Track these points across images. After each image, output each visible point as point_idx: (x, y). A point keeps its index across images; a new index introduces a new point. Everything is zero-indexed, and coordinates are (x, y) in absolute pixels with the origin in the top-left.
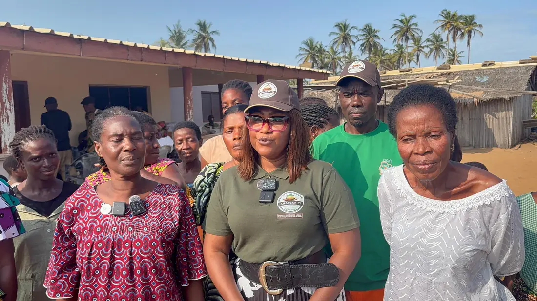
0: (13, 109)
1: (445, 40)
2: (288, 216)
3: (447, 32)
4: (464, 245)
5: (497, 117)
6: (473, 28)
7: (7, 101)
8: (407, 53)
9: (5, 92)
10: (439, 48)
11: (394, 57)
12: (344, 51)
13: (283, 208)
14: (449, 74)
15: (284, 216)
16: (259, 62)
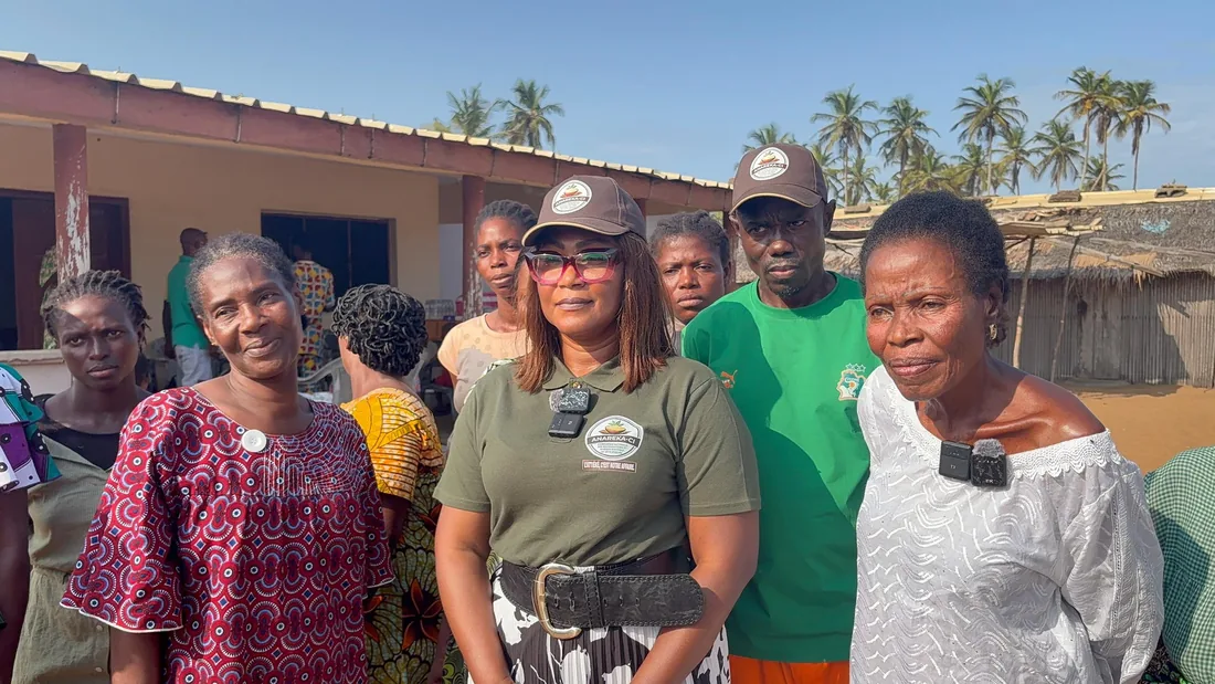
0: (87, 252)
1: (1079, 137)
2: (605, 465)
3: (1085, 118)
4: (988, 550)
5: (1187, 311)
6: (1147, 111)
7: (75, 234)
8: (989, 166)
9: (72, 213)
10: (1066, 155)
11: (961, 173)
12: (844, 155)
13: (594, 449)
14: (1078, 211)
15: (595, 465)
16: (635, 170)
